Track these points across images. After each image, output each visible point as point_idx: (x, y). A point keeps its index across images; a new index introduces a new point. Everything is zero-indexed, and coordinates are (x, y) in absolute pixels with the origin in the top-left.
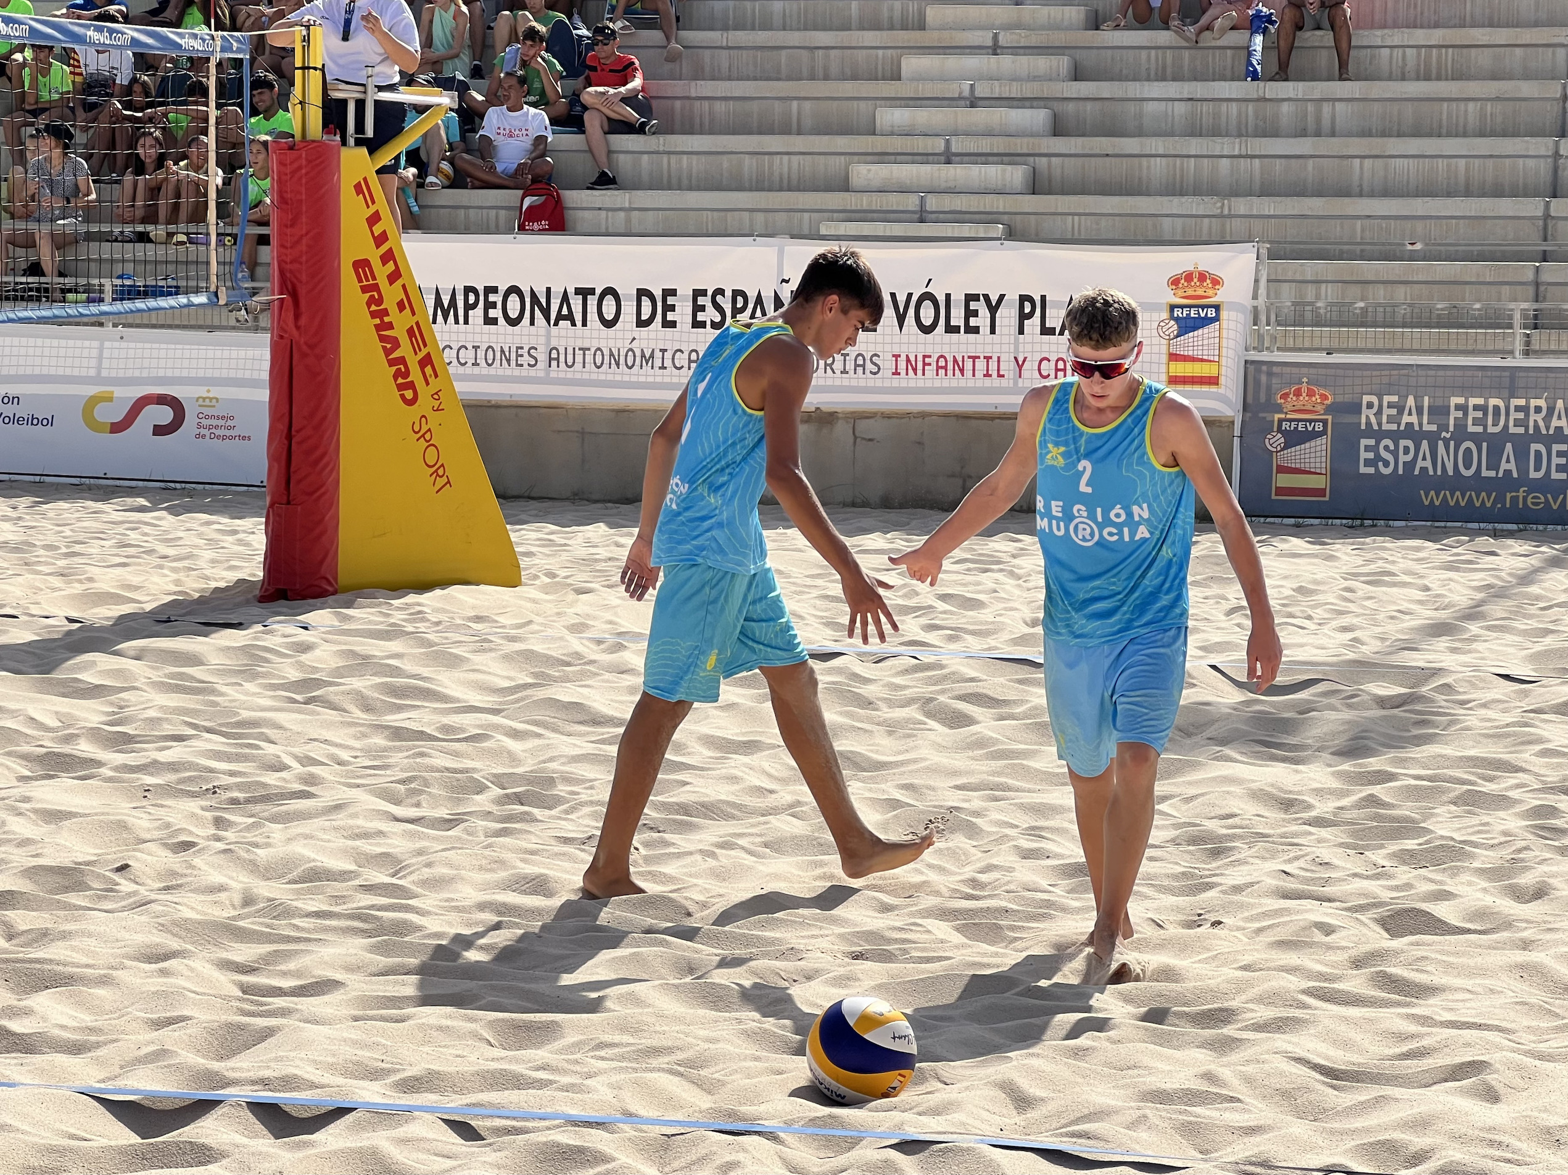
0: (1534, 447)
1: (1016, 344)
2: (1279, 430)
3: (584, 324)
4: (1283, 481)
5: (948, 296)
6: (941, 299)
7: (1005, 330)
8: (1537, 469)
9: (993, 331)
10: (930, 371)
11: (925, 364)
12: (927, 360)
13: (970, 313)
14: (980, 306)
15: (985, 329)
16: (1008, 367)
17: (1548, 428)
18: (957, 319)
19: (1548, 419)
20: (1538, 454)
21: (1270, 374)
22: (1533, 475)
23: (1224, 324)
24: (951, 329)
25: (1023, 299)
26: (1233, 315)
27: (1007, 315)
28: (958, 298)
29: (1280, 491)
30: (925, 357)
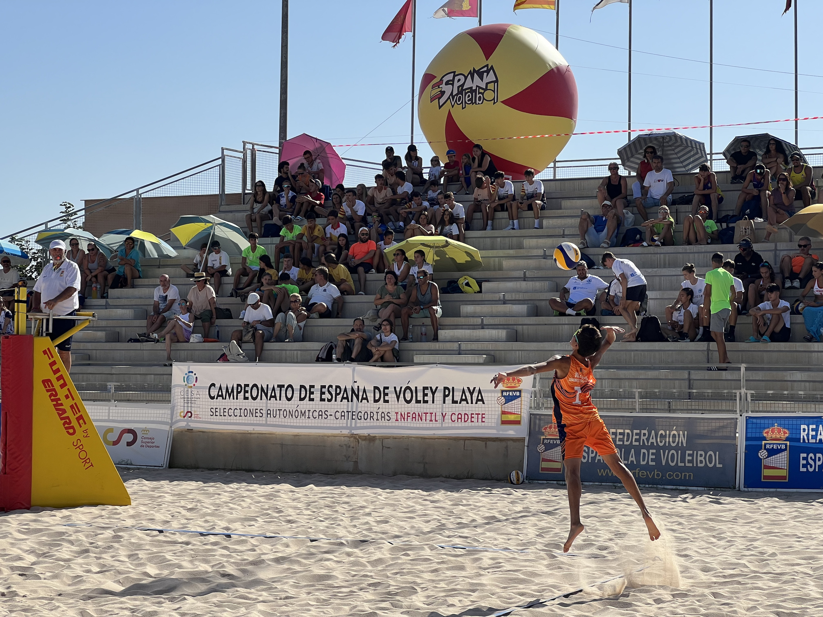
0: (643, 451)
1: (442, 408)
2: (543, 443)
3: (280, 400)
4: (544, 465)
5: (416, 388)
6: (413, 389)
7: (438, 402)
8: (644, 460)
9: (433, 402)
10: (410, 419)
11: (408, 416)
12: (409, 415)
13: (425, 395)
14: (428, 392)
15: (430, 402)
16: (439, 417)
17: (648, 443)
18: (420, 397)
19: (648, 439)
20: (644, 453)
21: (540, 420)
22: (642, 463)
23: (523, 398)
24: (418, 402)
25: (445, 388)
26: (526, 394)
27: (439, 395)
28: (420, 388)
29: (543, 469)
30: (408, 413)
